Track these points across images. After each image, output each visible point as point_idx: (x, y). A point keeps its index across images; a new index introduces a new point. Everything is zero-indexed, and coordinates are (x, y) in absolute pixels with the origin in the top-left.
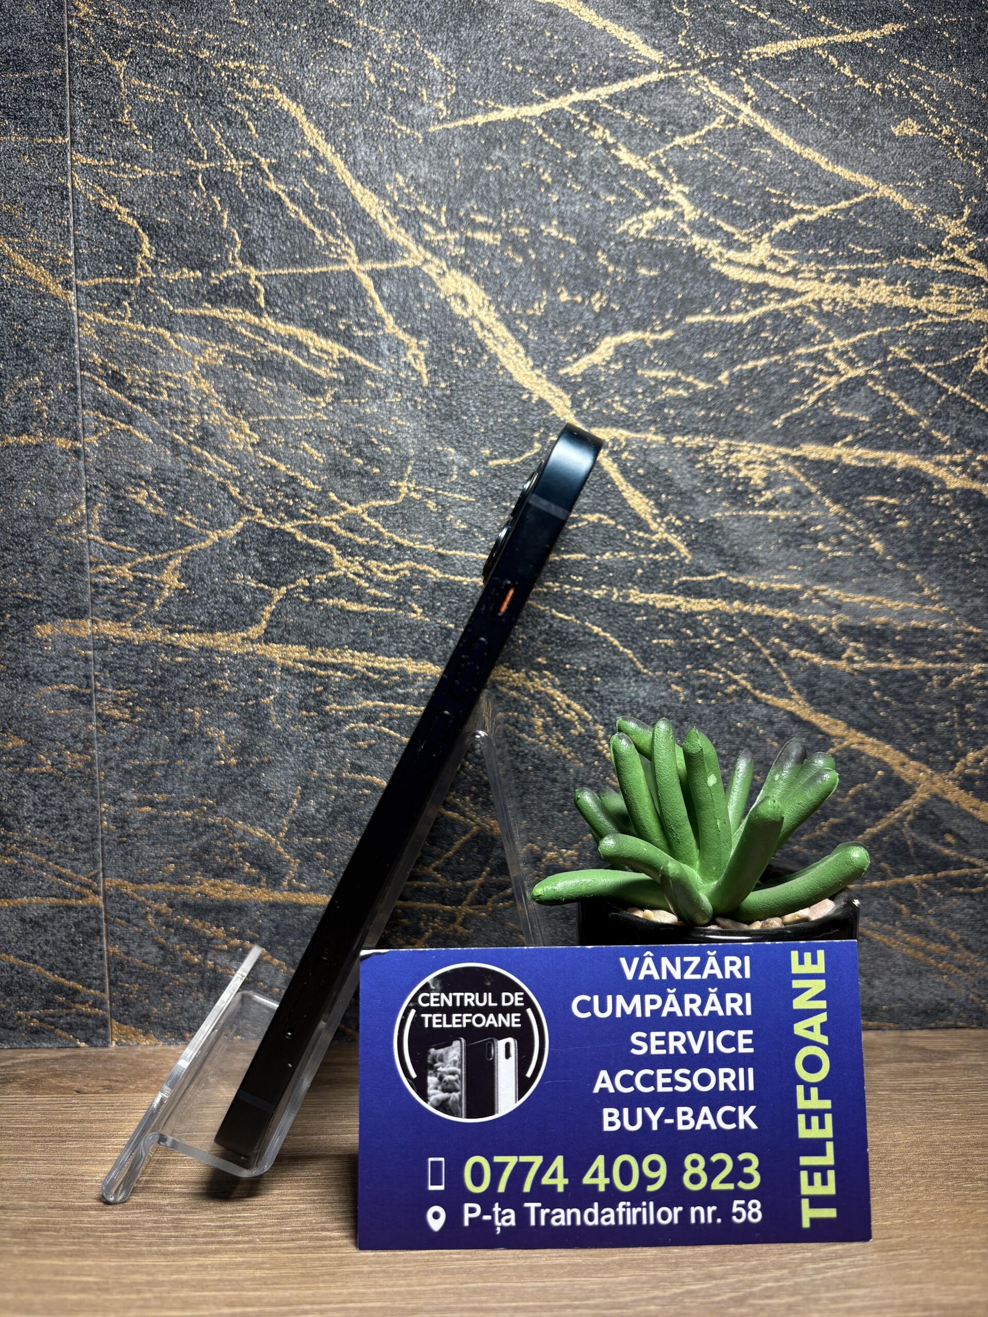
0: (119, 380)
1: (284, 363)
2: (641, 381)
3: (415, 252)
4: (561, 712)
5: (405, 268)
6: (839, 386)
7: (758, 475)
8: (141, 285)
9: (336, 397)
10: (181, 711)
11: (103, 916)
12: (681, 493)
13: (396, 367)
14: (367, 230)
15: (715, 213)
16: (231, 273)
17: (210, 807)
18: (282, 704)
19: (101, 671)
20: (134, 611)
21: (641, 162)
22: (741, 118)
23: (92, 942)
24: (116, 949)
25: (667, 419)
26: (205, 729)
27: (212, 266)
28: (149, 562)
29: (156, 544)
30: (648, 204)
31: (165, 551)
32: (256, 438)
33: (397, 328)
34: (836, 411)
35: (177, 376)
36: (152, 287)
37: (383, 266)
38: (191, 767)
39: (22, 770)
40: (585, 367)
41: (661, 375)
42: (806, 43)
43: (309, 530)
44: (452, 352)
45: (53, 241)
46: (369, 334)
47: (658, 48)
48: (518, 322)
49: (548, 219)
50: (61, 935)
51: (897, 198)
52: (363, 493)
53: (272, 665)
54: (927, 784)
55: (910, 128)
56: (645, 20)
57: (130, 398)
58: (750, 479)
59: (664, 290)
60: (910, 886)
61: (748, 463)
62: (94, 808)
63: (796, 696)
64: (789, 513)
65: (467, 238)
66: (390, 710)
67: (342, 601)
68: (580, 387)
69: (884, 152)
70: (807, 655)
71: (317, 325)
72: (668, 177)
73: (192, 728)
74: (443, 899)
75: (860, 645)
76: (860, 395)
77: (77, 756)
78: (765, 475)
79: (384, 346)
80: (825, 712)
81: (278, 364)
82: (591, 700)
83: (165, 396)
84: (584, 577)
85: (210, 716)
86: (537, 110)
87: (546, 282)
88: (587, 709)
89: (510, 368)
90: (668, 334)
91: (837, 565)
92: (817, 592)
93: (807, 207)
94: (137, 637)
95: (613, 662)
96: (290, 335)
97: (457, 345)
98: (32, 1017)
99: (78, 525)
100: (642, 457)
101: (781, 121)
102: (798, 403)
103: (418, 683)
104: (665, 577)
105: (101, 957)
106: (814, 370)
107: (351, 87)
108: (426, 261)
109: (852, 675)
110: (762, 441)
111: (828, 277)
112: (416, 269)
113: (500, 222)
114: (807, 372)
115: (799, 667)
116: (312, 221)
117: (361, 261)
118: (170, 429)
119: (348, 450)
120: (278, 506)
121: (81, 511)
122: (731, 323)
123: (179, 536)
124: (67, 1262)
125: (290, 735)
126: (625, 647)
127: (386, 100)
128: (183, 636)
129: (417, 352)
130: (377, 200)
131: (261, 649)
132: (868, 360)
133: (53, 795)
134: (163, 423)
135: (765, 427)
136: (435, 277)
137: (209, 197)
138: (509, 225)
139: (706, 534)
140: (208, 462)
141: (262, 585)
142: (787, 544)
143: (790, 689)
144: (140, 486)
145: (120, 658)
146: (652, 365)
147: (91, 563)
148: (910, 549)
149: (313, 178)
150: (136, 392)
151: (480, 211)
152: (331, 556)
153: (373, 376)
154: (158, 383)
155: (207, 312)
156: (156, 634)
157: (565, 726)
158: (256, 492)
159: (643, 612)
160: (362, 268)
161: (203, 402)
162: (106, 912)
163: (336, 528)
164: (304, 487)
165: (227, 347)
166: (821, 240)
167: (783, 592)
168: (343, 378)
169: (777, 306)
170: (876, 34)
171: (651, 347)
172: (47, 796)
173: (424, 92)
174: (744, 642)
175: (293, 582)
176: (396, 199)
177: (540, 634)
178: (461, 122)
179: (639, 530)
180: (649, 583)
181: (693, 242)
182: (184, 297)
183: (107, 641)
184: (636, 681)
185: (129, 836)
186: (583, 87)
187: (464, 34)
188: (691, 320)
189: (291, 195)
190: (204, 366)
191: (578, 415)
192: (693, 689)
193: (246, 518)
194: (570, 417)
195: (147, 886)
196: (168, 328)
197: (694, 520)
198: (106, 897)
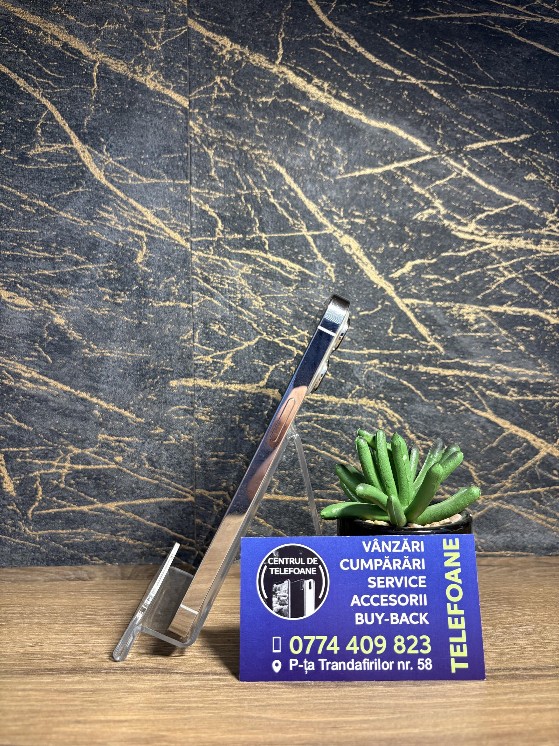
0: (208, 280)
1: (276, 273)
2: (423, 280)
3: (330, 227)
4: (390, 418)
5: (326, 234)
6: (506, 282)
7: (472, 318)
8: (217, 241)
9: (297, 287)
10: (232, 417)
11: (194, 506)
12: (440, 326)
13: (322, 275)
14: (311, 218)
15: (453, 211)
16: (254, 235)
17: (242, 458)
19: (197, 400)
20: (212, 375)
21: (423, 191)
22: (463, 174)
23: (189, 517)
24: (198, 521)
25: (434, 295)
26: (240, 425)
27: (247, 233)
28: (219, 355)
29: (222, 348)
30: (426, 207)
31: (226, 350)
32: (264, 304)
33: (322, 259)
34: (504, 292)
35: (231, 278)
36: (222, 241)
37: (317, 233)
38: (234, 441)
39: (162, 442)
40: (400, 274)
41: (431, 277)
42: (490, 143)
43: (285, 342)
44: (345, 269)
45: (182, 223)
46: (311, 261)
47: (429, 145)
48: (372, 256)
49: (385, 214)
50: (176, 515)
51: (527, 205)
53: (268, 397)
54: (545, 449)
55: (531, 177)
56: (424, 135)
57: (212, 287)
58: (469, 320)
60: (539, 493)
61: (468, 313)
62: (193, 459)
63: (489, 411)
64: (485, 334)
65: (352, 222)
66: (317, 416)
68: (398, 282)
69: (522, 186)
71: (290, 258)
72: (434, 197)
73: (235, 424)
75: (516, 390)
76: (514, 285)
77: (186, 436)
78: (475, 318)
79: (317, 266)
80: (501, 418)
81: (274, 273)
82: (403, 413)
83: (227, 287)
84: (400, 360)
85: (243, 419)
86: (380, 170)
87: (384, 240)
88: (401, 417)
89: (369, 275)
90: (434, 260)
91: (505, 356)
92: (497, 367)
93: (490, 209)
94: (213, 386)
95: (412, 396)
96: (279, 262)
97: (347, 265)
98: (163, 550)
99: (189, 339)
100: (424, 311)
101: (479, 174)
102: (488, 289)
103: (329, 405)
104: (434, 361)
105: (193, 524)
106: (495, 275)
107: (305, 161)
108: (335, 231)
109: (512, 402)
111: (499, 237)
112: (331, 234)
113: (365, 215)
114: (492, 276)
115: (490, 399)
116: (288, 215)
117: (308, 231)
118: (229, 300)
119: (302, 309)
120: (273, 332)
121: (191, 333)
122: (460, 256)
123: (231, 344)
126: (417, 390)
127: (318, 165)
128: (233, 385)
129: (331, 269)
130: (314, 206)
131: (265, 391)
132: (517, 271)
133: (175, 453)
134: (226, 297)
135: (474, 299)
136: (338, 237)
137: (246, 205)
138: (369, 216)
139: (451, 343)
140: (244, 314)
141: (265, 364)
142: (484, 347)
143: (486, 408)
144: (216, 324)
145: (206, 395)
146: (428, 273)
147: (195, 355)
148: (536, 349)
149: (289, 197)
150: (214, 284)
151: (357, 210)
152: (294, 352)
153: (312, 278)
154: (223, 281)
155: (244, 252)
156: (221, 385)
157: (392, 424)
158: (263, 326)
159: (424, 375)
160: (308, 234)
161: (242, 289)
162: (196, 504)
163: (296, 341)
164: (283, 324)
165: (252, 266)
166: (496, 223)
167: (483, 367)
168: (300, 279)
169: (479, 249)
170: (518, 139)
171: (427, 266)
172: (172, 454)
173: (334, 164)
174: (467, 388)
175: (278, 363)
176: (323, 205)
177: (381, 384)
178: (349, 175)
179: (423, 341)
180: (428, 362)
181: (444, 223)
182: (235, 246)
183: (201, 388)
184: (422, 405)
185: (207, 471)
186: (399, 160)
187: (351, 140)
188: (444, 254)
189: (280, 204)
190: (243, 274)
191: (397, 294)
192: (446, 408)
193: (259, 337)
194: (393, 294)
195: (214, 493)
196: (229, 258)
197: (446, 337)
198: (196, 497)
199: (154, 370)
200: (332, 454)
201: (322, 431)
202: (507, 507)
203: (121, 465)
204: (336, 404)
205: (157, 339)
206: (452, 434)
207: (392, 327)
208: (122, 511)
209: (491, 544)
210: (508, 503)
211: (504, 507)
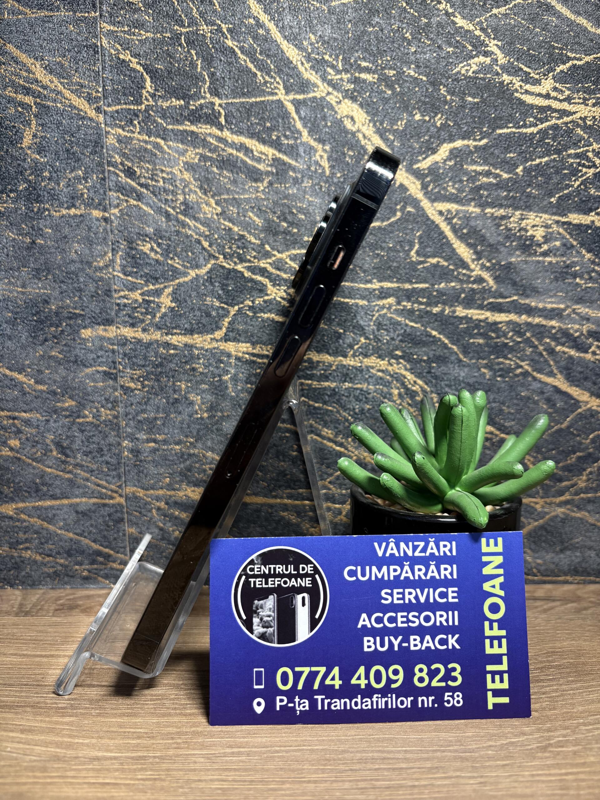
0: (132, 173)
1: (237, 161)
2: (466, 173)
3: (322, 87)
4: (410, 386)
5: (315, 98)
6: (595, 175)
7: (539, 234)
8: (145, 111)
9: (271, 184)
10: (174, 384)
11: (125, 510)
12: (490, 245)
13: (308, 163)
14: (291, 72)
15: (518, 59)
16: (202, 101)
17: (191, 443)
18: (236, 380)
19: (122, 359)
20: (143, 321)
21: (470, 25)
23: (119, 525)
24: (133, 530)
25: (482, 197)
26: (188, 395)
27: (191, 97)
28: (152, 290)
29: (156, 279)
30: (474, 53)
31: (162, 283)
32: (219, 209)
33: (310, 138)
34: (592, 191)
35: (168, 170)
36: (153, 111)
37: (300, 97)
38: (179, 419)
39: (74, 420)
40: (430, 163)
41: (479, 168)
43: (252, 270)
44: (344, 154)
45: (89, 81)
46: (291, 142)
48: (387, 134)
49: (408, 63)
50: (100, 520)
52: (287, 245)
53: (229, 355)
57: (139, 184)
58: (534, 236)
59: (482, 111)
61: (533, 226)
62: (119, 444)
63: (559, 376)
64: (558, 259)
65: (355, 78)
67: (273, 315)
68: (427, 177)
70: (566, 350)
71: (258, 137)
72: (487, 35)
73: (180, 395)
74: (334, 500)
77: (108, 412)
78: (544, 234)
79: (301, 150)
80: (577, 386)
81: (233, 162)
82: (430, 378)
83: (161, 183)
84: (428, 298)
85: (191, 387)
87: (406, 107)
88: (427, 384)
90: (485, 141)
91: (588, 292)
92: (574, 310)
93: (578, 56)
94: (145, 337)
95: (444, 353)
96: (241, 143)
97: (348, 149)
98: (84, 570)
99: (107, 266)
100: (466, 222)
102: (568, 186)
103: (320, 368)
104: (479, 299)
105: (124, 535)
106: (579, 164)
108: (329, 93)
109: (595, 363)
110: (542, 212)
111: (590, 102)
112: (322, 99)
113: (377, 66)
114: (575, 165)
115: (561, 358)
116: (255, 66)
117: (287, 93)
118: (165, 204)
119: (278, 217)
120: (233, 254)
121: (109, 257)
122: (526, 133)
123: (170, 273)
124: (126, 719)
125: (241, 399)
126: (453, 344)
128: (174, 337)
129: (322, 154)
130: (297, 52)
131: (223, 346)
133: (94, 436)
134: (160, 200)
135: (545, 203)
136: (334, 104)
137: (189, 51)
138: (383, 69)
139: (505, 272)
140: (189, 226)
141: (222, 305)
142: (556, 279)
143: (555, 371)
144: (146, 241)
145: (135, 350)
146: (474, 162)
147: (115, 291)
149: (256, 38)
150: (143, 180)
151: (364, 59)
152: (266, 286)
153: (294, 169)
154: (157, 175)
155: (188, 128)
156: (157, 336)
157: (412, 394)
158: (219, 245)
159: (464, 322)
160: (287, 98)
161: (185, 186)
162: (127, 508)
163: (270, 268)
164: (250, 242)
165: (200, 151)
166: (586, 78)
167: (553, 310)
168: (274, 171)
169: (557, 122)
171: (473, 150)
172: (90, 437)
174: (528, 341)
175: (242, 303)
176: (310, 51)
177: (398, 336)
179: (464, 268)
180: (469, 303)
181: (503, 78)
182: (173, 118)
183: (127, 340)
184: (459, 366)
185: (141, 461)
188: (499, 131)
189: (242, 49)
190: (186, 163)
191: (425, 194)
192: (495, 371)
193: (213, 262)
194: (420, 195)
195: (152, 491)
196: (163, 139)
197: (498, 263)
198: (127, 498)
199: (57, 314)
200: (323, 438)
201: (309, 406)
202: (578, 515)
203: (18, 452)
204: (331, 366)
205: (59, 267)
206: (501, 410)
207: (417, 247)
208: (22, 516)
209: (552, 566)
210: (579, 508)
211: (573, 514)
